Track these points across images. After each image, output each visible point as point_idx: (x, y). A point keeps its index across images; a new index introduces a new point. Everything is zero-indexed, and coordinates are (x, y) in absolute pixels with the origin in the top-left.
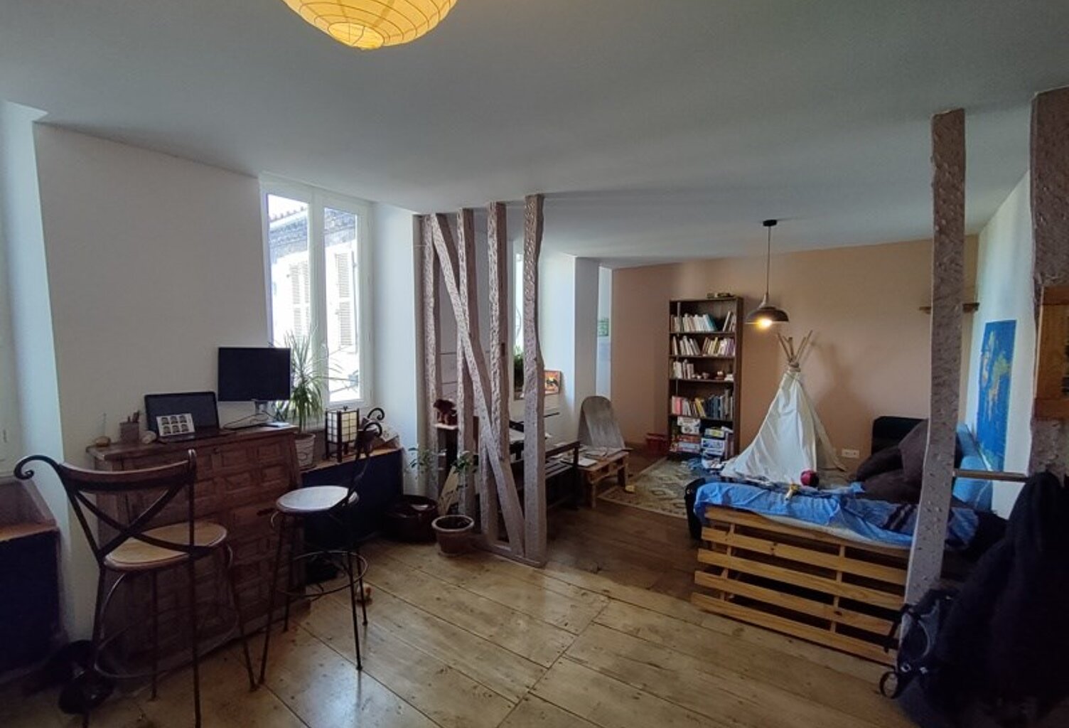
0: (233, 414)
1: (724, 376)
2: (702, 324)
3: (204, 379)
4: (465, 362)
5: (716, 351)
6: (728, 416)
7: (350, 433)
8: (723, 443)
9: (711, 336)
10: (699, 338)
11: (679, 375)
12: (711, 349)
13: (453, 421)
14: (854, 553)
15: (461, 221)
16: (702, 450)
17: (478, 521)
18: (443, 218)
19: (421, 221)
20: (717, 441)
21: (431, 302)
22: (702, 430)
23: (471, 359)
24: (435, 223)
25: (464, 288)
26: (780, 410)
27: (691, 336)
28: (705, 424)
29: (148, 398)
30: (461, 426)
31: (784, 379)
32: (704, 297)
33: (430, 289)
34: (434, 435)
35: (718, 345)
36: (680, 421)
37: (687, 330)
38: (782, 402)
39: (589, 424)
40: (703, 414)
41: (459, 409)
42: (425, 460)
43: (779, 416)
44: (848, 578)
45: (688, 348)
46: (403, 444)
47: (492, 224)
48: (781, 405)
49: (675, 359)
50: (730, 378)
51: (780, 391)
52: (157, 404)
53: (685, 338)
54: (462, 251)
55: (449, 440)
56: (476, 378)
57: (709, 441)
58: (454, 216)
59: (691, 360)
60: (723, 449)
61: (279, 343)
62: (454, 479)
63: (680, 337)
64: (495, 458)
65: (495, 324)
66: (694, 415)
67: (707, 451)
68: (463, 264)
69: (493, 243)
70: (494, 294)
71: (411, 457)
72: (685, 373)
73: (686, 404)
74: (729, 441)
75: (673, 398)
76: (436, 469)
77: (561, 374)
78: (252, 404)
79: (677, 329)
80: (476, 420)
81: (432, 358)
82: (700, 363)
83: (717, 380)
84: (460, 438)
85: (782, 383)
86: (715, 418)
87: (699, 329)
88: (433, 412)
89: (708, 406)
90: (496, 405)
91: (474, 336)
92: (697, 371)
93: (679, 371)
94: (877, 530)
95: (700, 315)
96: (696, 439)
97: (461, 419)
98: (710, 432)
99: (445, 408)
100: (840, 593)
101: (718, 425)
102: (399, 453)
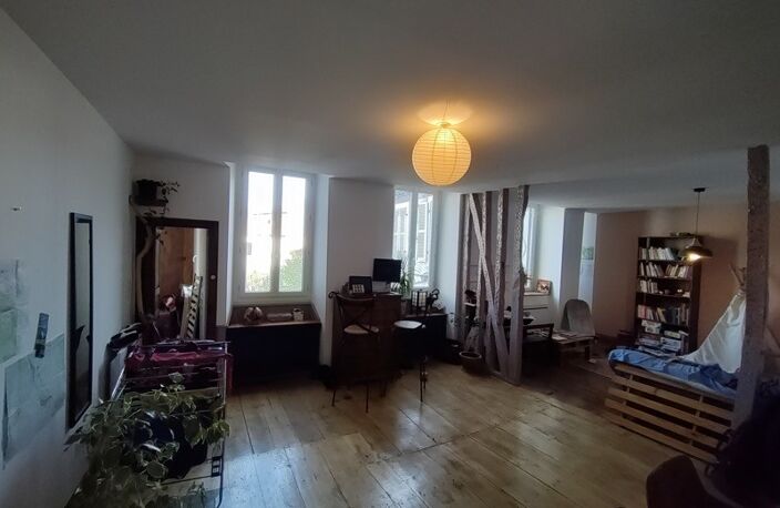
0: (378, 287)
1: (683, 293)
2: (664, 254)
3: (368, 272)
4: (482, 271)
5: (677, 274)
6: (684, 323)
7: (423, 301)
8: (679, 342)
9: (673, 264)
10: (663, 265)
11: (645, 290)
12: (672, 272)
13: (474, 302)
14: (709, 400)
15: (484, 197)
16: (661, 346)
17: (484, 357)
18: (476, 196)
19: (464, 197)
20: (674, 341)
21: (467, 239)
22: (662, 332)
23: (485, 269)
24: (471, 198)
25: (484, 232)
26: (729, 321)
27: (656, 262)
28: (665, 327)
29: (351, 278)
30: (478, 305)
31: (734, 299)
32: (668, 235)
33: (467, 232)
34: (464, 308)
35: (678, 271)
36: (644, 323)
37: (652, 258)
38: (731, 316)
39: (569, 317)
40: (663, 319)
41: (478, 296)
42: (458, 320)
43: (728, 327)
44: (703, 415)
45: (652, 271)
46: (447, 312)
47: (501, 200)
48: (729, 319)
49: (643, 278)
50: (687, 295)
51: (730, 308)
52: (354, 280)
53: (651, 265)
54: (484, 213)
55: (471, 311)
56: (488, 280)
57: (667, 340)
58: (481, 194)
59: (654, 279)
60: (679, 347)
61: (395, 258)
62: (474, 331)
63: (646, 263)
64: (495, 323)
65: (499, 252)
66: (655, 320)
67: (664, 347)
68: (484, 220)
69: (500, 209)
70: (499, 236)
71: (451, 317)
72: (649, 288)
73: (650, 312)
74: (685, 341)
75: (640, 306)
76: (464, 325)
77: (551, 283)
78: (384, 283)
79: (644, 257)
80: (487, 302)
81: (465, 268)
82: (662, 283)
83: (676, 296)
84: (478, 312)
85: (732, 302)
86: (674, 322)
87: (662, 258)
88: (464, 296)
89: (668, 315)
90: (497, 295)
91: (488, 258)
92: (659, 289)
93: (644, 287)
94: (721, 386)
95: (663, 248)
96: (657, 337)
97: (478, 301)
98: (668, 333)
99: (471, 295)
100: (697, 423)
101: (676, 329)
102: (446, 316)
